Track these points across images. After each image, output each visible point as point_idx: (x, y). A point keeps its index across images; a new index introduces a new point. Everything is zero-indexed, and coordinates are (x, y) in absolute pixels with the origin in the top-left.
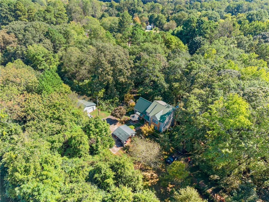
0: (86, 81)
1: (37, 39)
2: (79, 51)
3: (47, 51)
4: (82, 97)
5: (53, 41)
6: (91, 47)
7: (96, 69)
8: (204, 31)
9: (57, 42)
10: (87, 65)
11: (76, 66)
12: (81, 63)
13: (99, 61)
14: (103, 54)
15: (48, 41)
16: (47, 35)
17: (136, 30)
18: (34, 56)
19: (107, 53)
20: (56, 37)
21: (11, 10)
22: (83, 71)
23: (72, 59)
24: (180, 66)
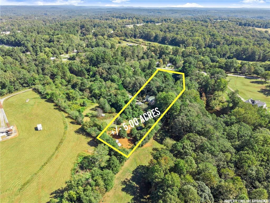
0: (131, 89)
1: (114, 73)
2: (130, 79)
3: (118, 78)
4: (129, 93)
5: (120, 74)
6: (133, 78)
7: (135, 85)
8: (188, 72)
9: (122, 74)
10: (132, 84)
11: (128, 84)
12: (130, 83)
13: (136, 83)
14: (137, 81)
15: (118, 74)
16: (118, 71)
17: (153, 71)
18: (114, 79)
19: (139, 80)
20: (121, 73)
21: (102, 58)
22: (130, 86)
23: (127, 81)
24: (162, 87)
